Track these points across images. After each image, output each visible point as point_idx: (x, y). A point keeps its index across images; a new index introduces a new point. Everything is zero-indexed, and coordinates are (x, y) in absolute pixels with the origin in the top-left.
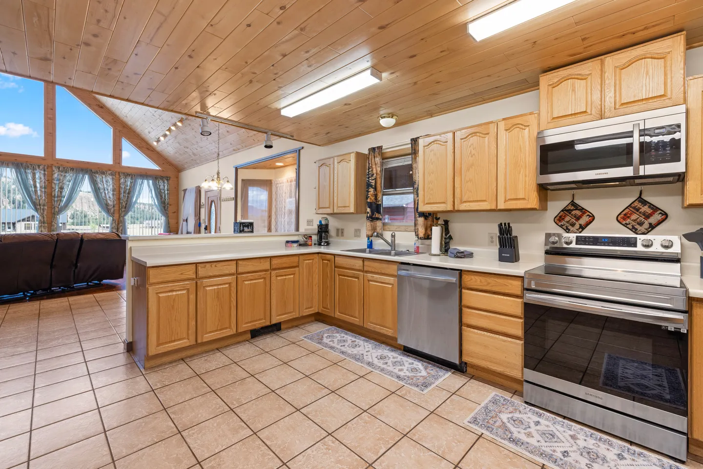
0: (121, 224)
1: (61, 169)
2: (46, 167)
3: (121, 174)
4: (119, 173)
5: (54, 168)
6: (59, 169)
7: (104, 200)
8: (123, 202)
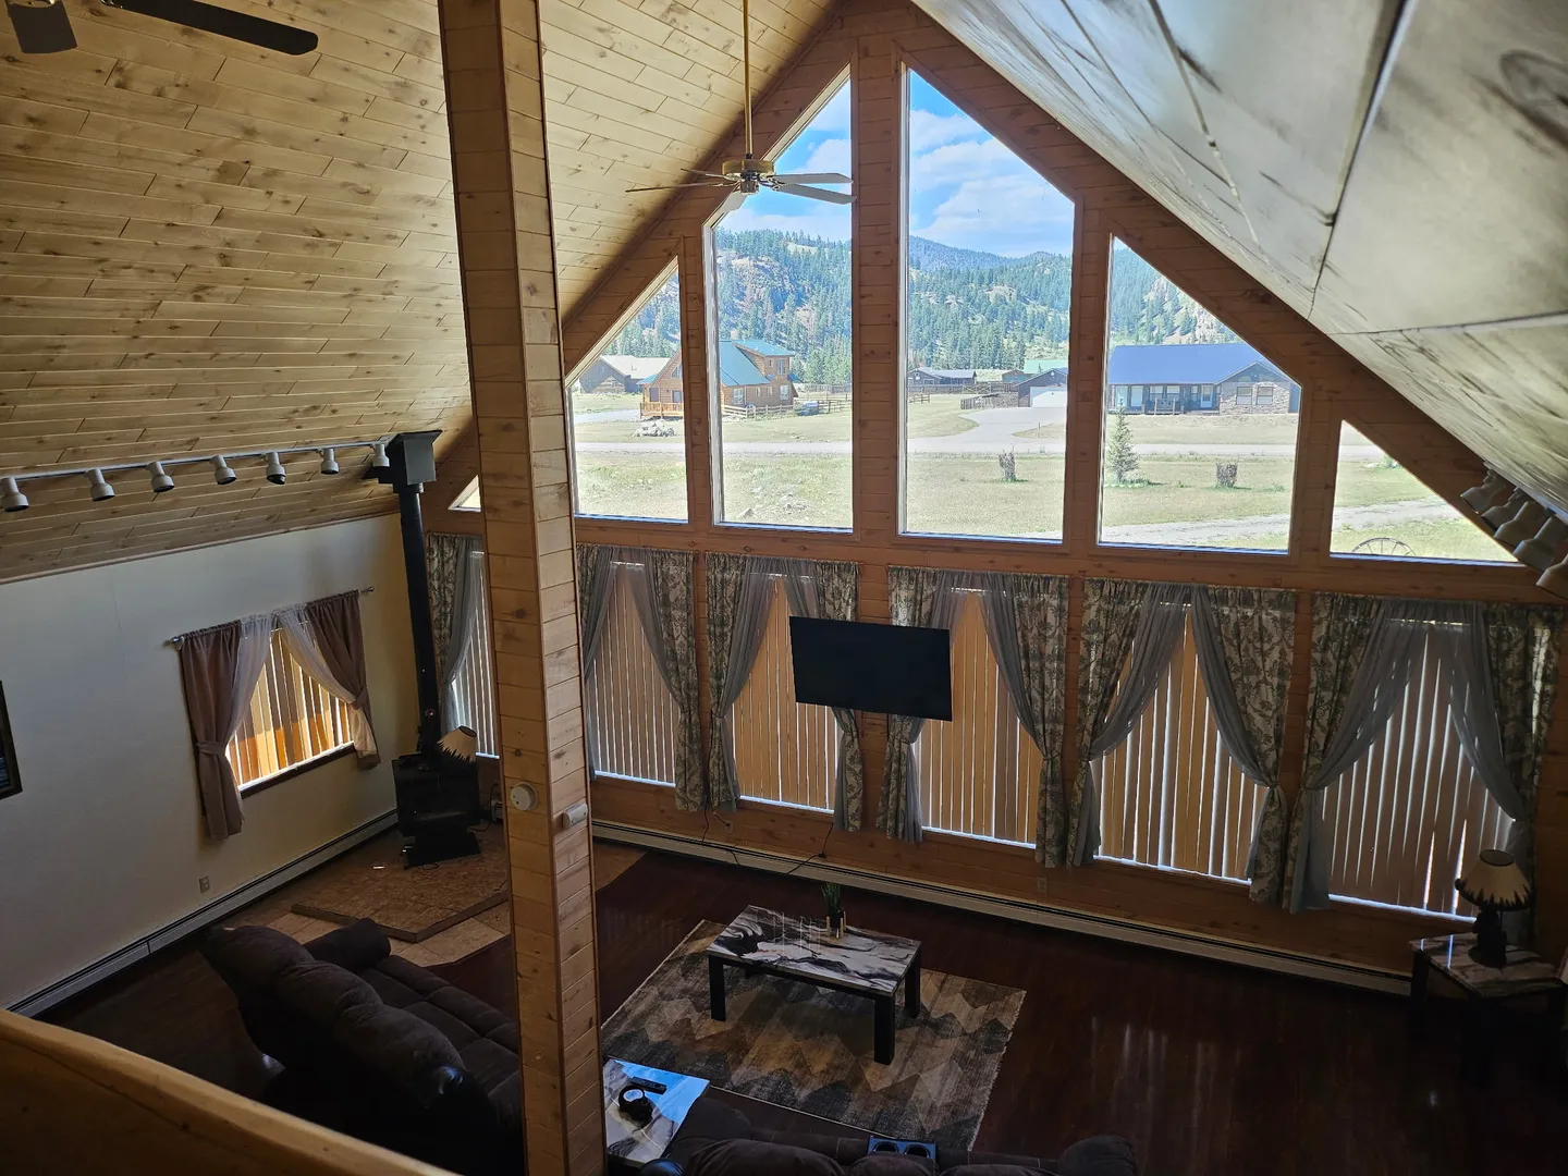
0: (1297, 824)
1: (1106, 591)
2: (1064, 585)
3: (1319, 602)
4: (1312, 594)
5: (1089, 590)
6: (1102, 588)
7: (1244, 717)
8: (1317, 728)
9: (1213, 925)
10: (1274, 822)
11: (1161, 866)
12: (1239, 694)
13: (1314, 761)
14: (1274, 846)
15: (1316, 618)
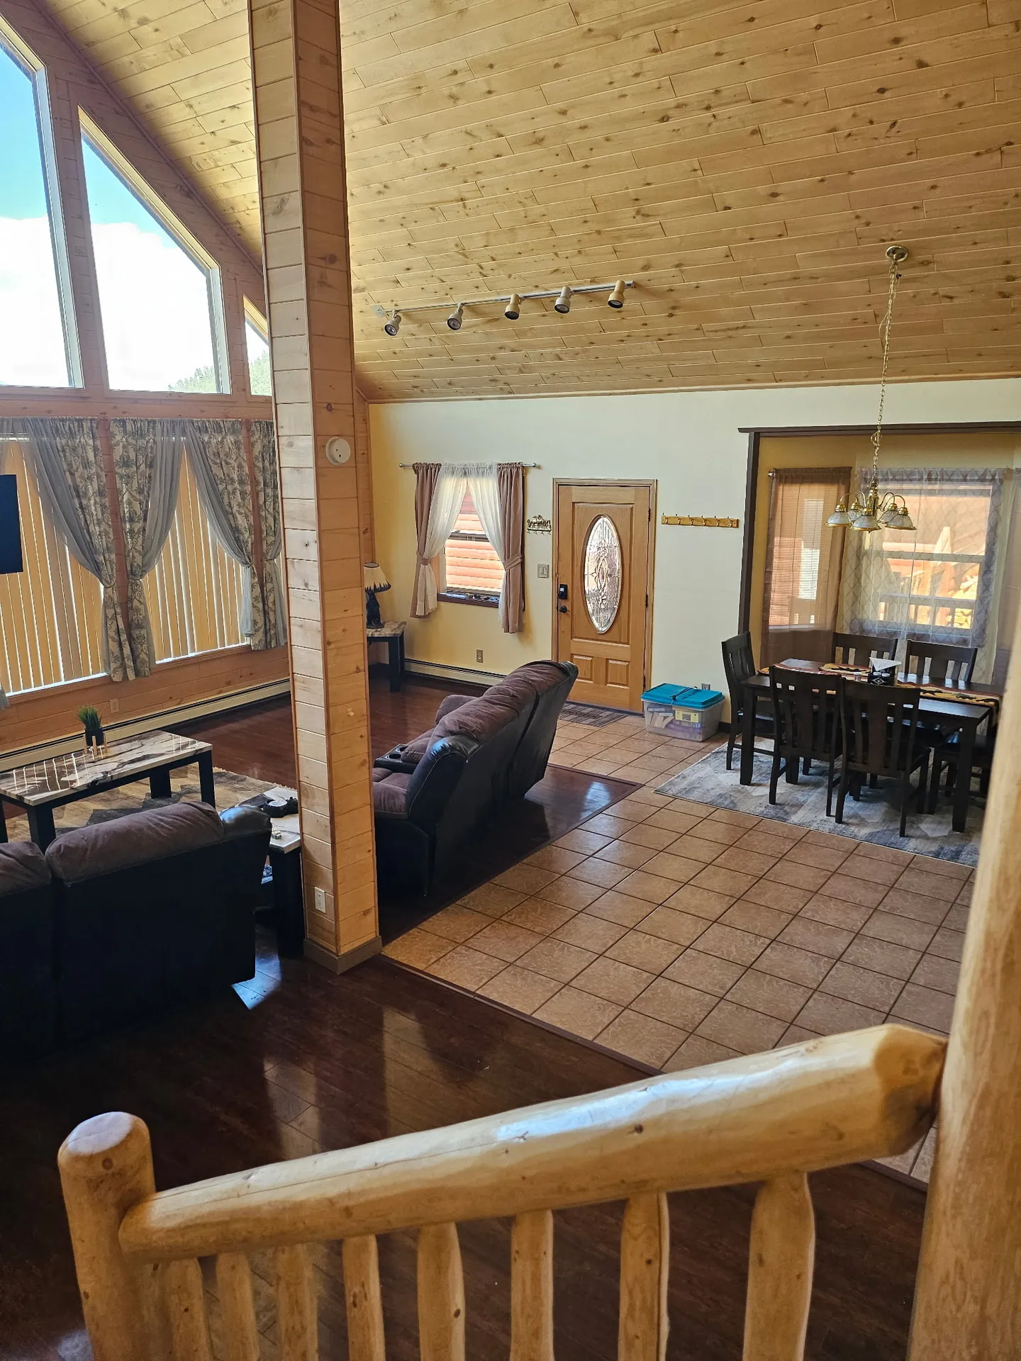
0: (269, 586)
1: (129, 427)
2: (95, 425)
3: (253, 428)
4: (248, 424)
5: (115, 429)
6: (124, 426)
7: (230, 516)
8: (269, 516)
9: (228, 683)
10: (258, 589)
11: (191, 655)
12: (226, 501)
13: (271, 539)
14: (260, 606)
15: (253, 439)
